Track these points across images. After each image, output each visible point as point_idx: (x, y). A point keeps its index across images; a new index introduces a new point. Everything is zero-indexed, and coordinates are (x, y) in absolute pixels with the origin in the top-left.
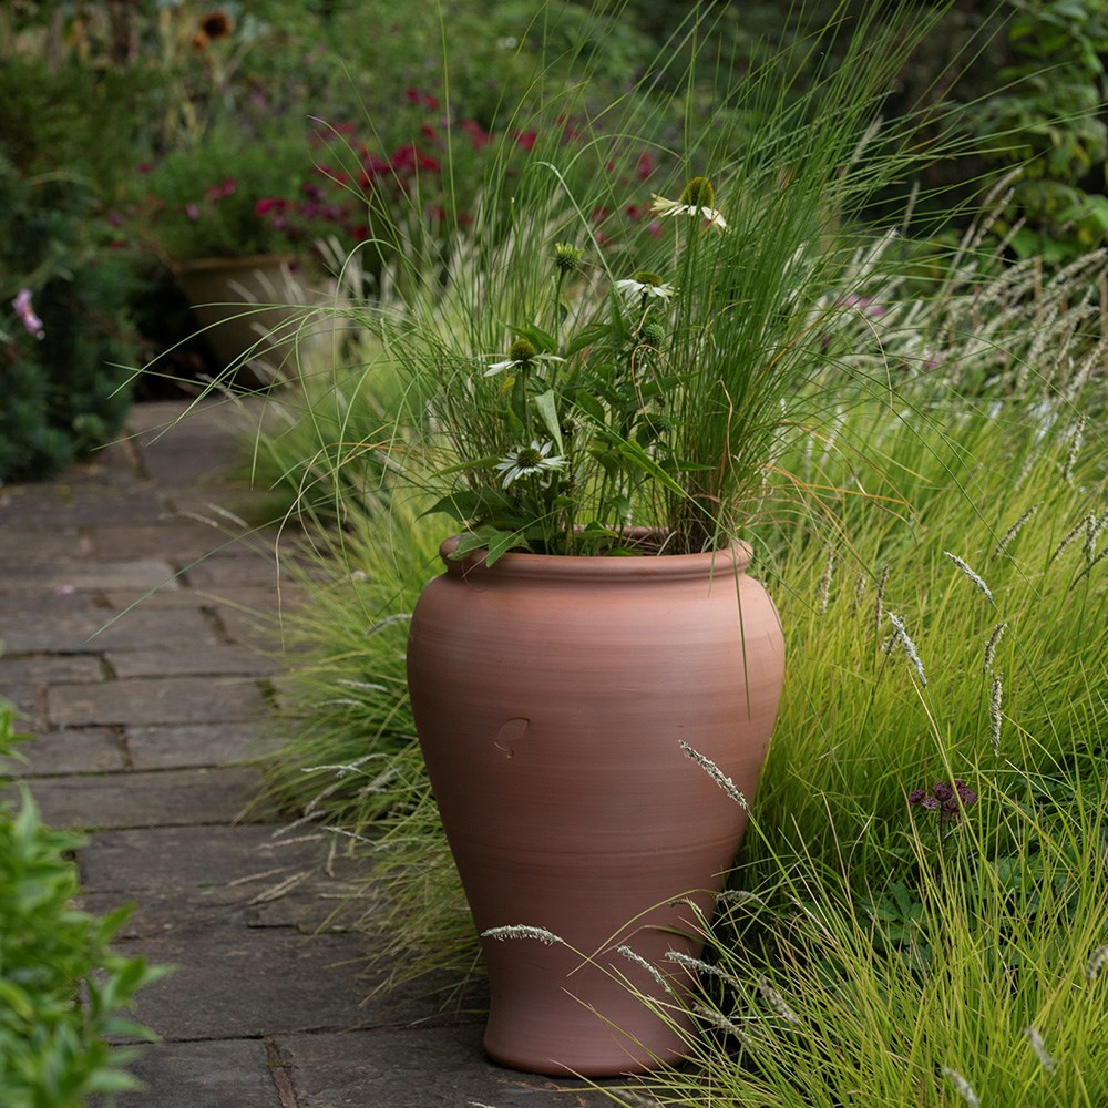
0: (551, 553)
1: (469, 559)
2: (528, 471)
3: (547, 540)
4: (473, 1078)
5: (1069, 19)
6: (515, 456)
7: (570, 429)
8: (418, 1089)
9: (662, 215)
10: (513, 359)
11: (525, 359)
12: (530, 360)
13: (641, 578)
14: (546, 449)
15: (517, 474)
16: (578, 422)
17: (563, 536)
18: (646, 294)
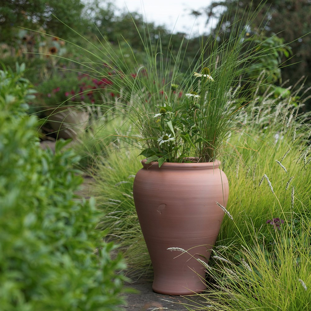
0: (171, 162)
1: (150, 164)
2: (166, 141)
3: (170, 159)
4: (151, 296)
5: (269, 44)
6: (162, 138)
7: (176, 131)
8: (137, 299)
9: (196, 77)
10: (161, 113)
11: (164, 113)
12: (165, 113)
13: (194, 168)
14: (170, 136)
15: (163, 142)
16: (178, 129)
17: (174, 158)
18: (193, 97)
